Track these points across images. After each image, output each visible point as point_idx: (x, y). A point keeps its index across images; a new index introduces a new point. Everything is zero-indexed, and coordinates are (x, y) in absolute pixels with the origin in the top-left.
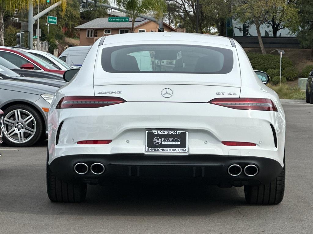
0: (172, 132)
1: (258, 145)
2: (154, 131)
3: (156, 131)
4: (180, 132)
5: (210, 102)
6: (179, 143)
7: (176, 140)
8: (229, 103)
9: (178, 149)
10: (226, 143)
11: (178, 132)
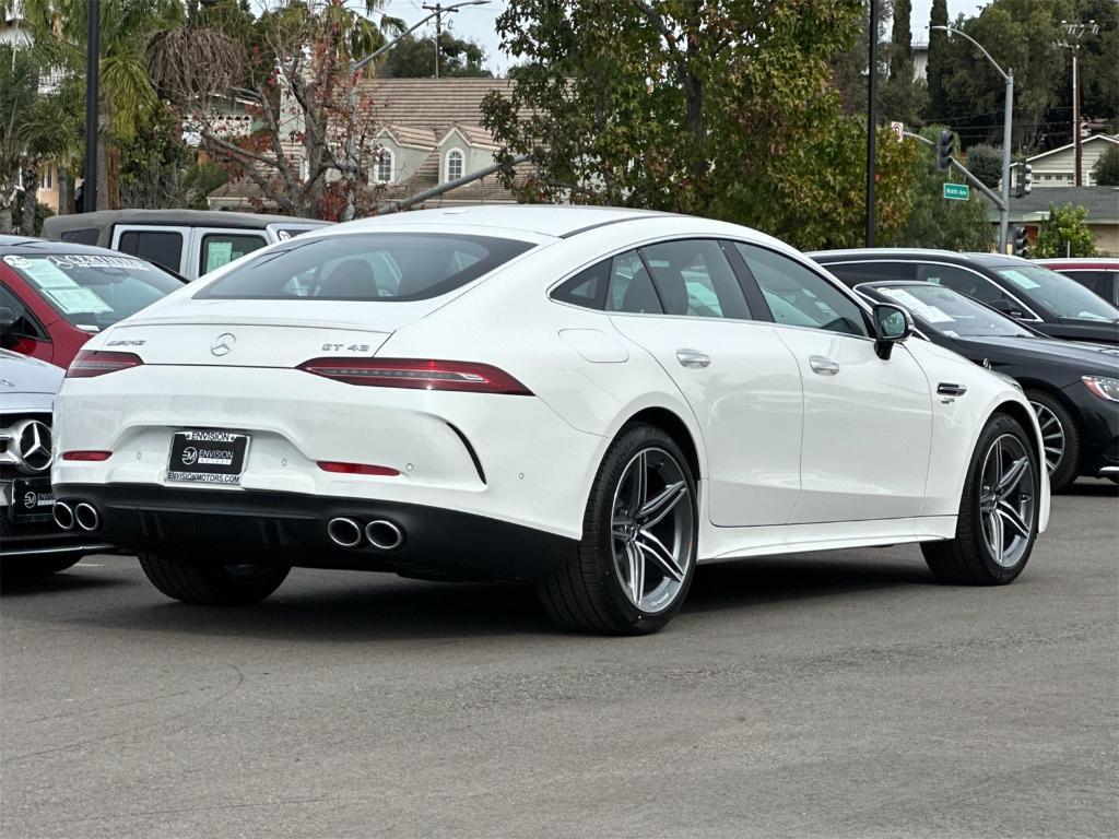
0: (220, 437)
1: (403, 473)
2: (186, 433)
3: (191, 433)
4: (235, 436)
5: (302, 367)
6: (229, 462)
7: (225, 455)
8: (344, 372)
9: (224, 476)
10: (326, 466)
11: (231, 437)
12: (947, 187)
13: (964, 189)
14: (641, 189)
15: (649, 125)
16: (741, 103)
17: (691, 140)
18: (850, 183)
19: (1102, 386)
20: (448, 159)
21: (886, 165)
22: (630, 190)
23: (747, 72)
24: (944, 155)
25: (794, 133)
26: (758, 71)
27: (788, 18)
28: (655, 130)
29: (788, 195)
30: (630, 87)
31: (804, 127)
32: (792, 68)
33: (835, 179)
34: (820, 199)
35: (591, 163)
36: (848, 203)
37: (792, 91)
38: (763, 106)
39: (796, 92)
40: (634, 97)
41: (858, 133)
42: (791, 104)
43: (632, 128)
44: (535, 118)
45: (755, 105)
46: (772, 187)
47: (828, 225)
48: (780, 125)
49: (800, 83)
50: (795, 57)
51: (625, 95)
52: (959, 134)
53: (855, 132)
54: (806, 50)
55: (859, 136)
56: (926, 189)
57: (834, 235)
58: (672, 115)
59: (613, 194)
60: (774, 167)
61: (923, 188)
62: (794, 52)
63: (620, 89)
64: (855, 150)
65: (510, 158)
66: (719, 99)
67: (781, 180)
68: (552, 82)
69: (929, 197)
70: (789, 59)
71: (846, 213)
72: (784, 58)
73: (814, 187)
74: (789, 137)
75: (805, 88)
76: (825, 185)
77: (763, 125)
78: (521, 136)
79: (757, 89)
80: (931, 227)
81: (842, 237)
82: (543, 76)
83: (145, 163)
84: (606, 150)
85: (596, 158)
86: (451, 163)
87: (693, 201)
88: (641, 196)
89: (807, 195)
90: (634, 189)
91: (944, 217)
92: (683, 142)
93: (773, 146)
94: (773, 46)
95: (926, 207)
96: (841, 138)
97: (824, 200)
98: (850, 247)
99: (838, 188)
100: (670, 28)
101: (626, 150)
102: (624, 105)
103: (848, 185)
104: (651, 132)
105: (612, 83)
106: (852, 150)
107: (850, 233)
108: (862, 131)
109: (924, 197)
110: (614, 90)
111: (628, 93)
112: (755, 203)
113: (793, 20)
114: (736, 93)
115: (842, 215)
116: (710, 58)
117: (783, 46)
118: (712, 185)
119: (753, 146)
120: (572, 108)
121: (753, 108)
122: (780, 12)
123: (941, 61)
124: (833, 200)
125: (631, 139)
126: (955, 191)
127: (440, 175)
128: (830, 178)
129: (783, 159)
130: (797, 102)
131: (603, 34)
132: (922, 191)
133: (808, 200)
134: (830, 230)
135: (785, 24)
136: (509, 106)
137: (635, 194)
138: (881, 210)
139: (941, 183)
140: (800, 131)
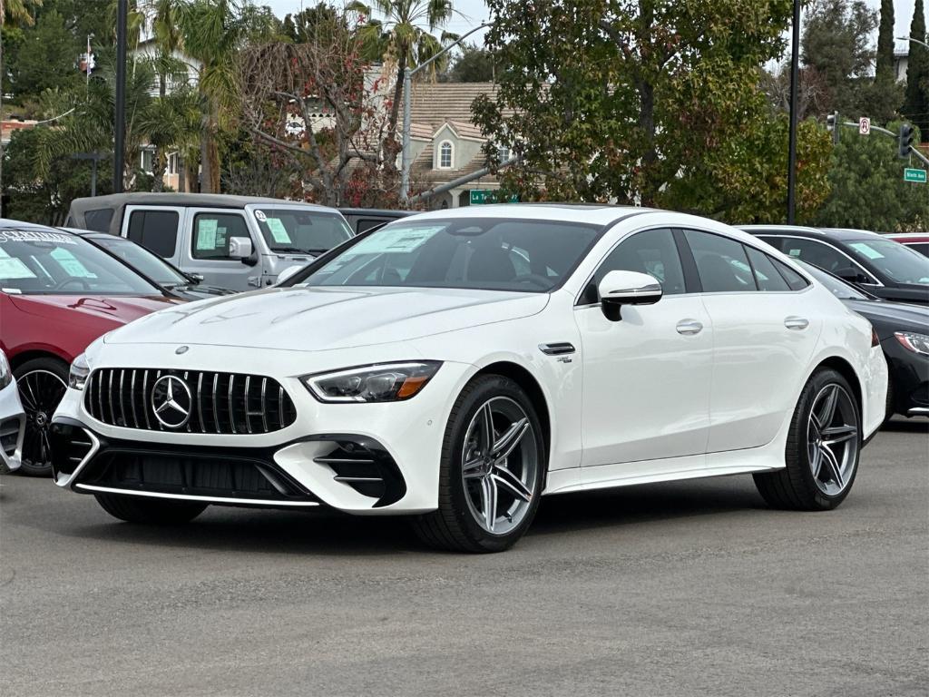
12: (907, 171)
13: (923, 173)
14: (602, 176)
15: (609, 123)
16: (681, 103)
17: (643, 135)
18: (776, 170)
19: (911, 340)
20: (440, 149)
21: (807, 155)
22: (593, 176)
23: (687, 78)
24: (905, 145)
25: (726, 128)
26: (696, 77)
27: (722, 33)
28: (613, 127)
29: (720, 180)
30: (592, 91)
31: (735, 123)
32: (725, 74)
33: (762, 167)
34: (748, 183)
35: (562, 154)
36: (774, 187)
37: (724, 93)
38: (700, 106)
39: (727, 94)
40: (596, 99)
41: (782, 128)
42: (724, 105)
43: (594, 124)
44: (516, 117)
45: (693, 105)
46: (708, 174)
47: (756, 204)
48: (713, 122)
49: (732, 87)
50: (728, 65)
51: (588, 97)
52: (920, 127)
53: (780, 127)
54: (737, 59)
55: (784, 131)
56: (889, 174)
57: (761, 213)
58: (629, 114)
59: (578, 179)
60: (710, 156)
61: (888, 172)
62: (727, 61)
63: (584, 93)
64: (780, 143)
65: (495, 150)
66: (664, 101)
67: (715, 168)
68: (529, 86)
69: (892, 180)
70: (723, 67)
71: (771, 195)
72: (719, 66)
73: (745, 173)
74: (722, 132)
75: (736, 91)
76: (753, 172)
77: (700, 122)
78: (505, 132)
79: (695, 92)
80: (894, 205)
81: (768, 215)
82: (522, 81)
83: (254, 152)
84: (573, 143)
85: (565, 150)
86: (443, 152)
87: (644, 185)
88: (601, 180)
89: (738, 181)
90: (597, 175)
91: (906, 196)
92: (636, 136)
93: (708, 139)
94: (710, 57)
95: (890, 189)
96: (768, 133)
97: (752, 185)
98: (775, 223)
99: (764, 174)
100: (626, 42)
101: (589, 143)
102: (587, 105)
103: (774, 172)
104: (610, 128)
105: (577, 87)
106: (777, 142)
107: (775, 212)
108: (786, 126)
109: (888, 180)
110: (579, 94)
111: (590, 96)
112: (696, 186)
113: (726, 34)
114: (677, 96)
115: (767, 196)
116: (658, 67)
117: (718, 56)
118: (659, 172)
119: (692, 139)
120: (545, 108)
121: (691, 108)
122: (715, 28)
123: (919, 66)
124: (760, 185)
125: (594, 134)
126: (915, 175)
127: (434, 162)
128: (758, 165)
129: (718, 150)
130: (728, 102)
131: (569, 47)
132: (886, 175)
133: (737, 184)
134: (758, 208)
135: (719, 38)
136: (494, 106)
137: (597, 179)
138: (801, 192)
139: (903, 168)
140: (732, 127)
